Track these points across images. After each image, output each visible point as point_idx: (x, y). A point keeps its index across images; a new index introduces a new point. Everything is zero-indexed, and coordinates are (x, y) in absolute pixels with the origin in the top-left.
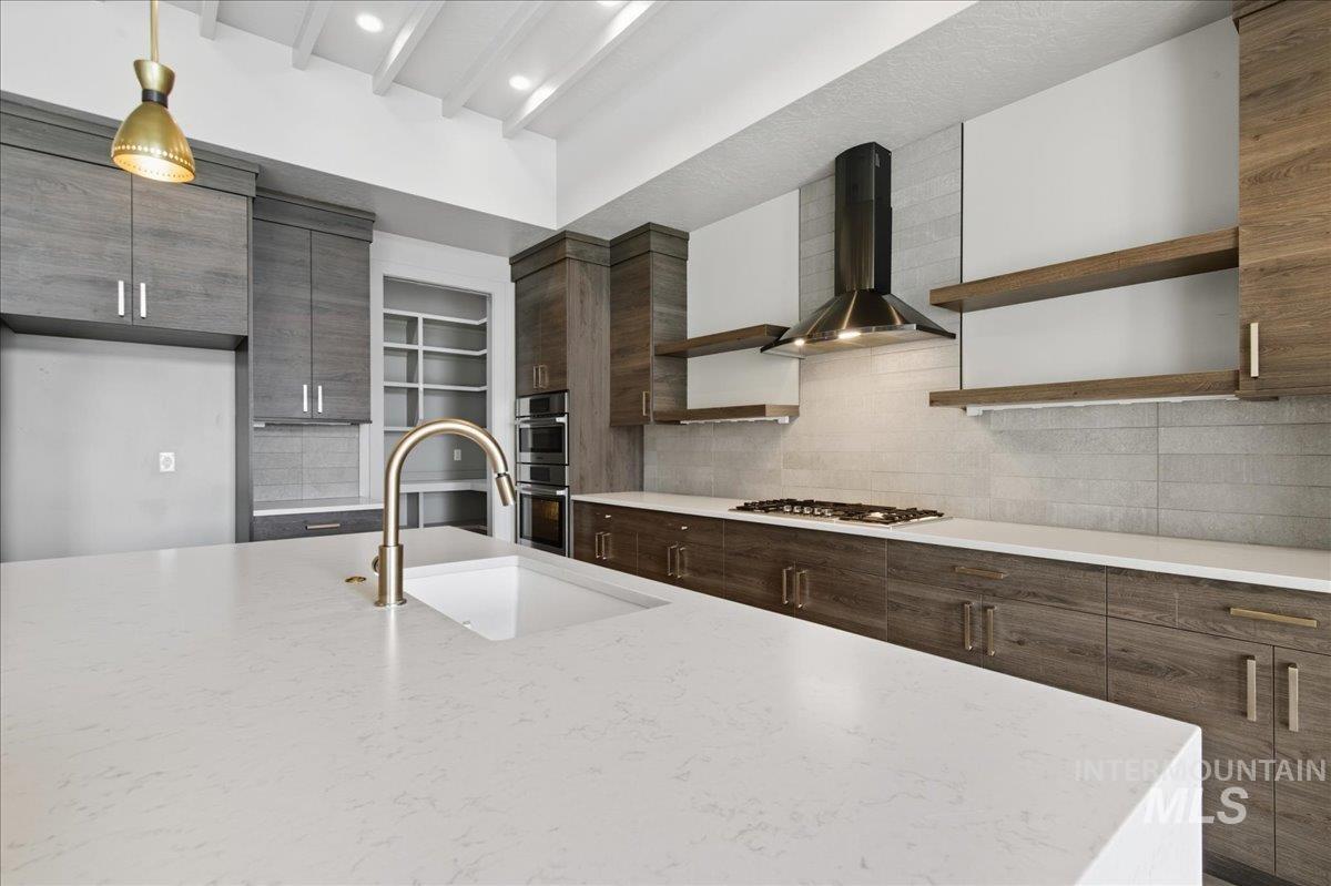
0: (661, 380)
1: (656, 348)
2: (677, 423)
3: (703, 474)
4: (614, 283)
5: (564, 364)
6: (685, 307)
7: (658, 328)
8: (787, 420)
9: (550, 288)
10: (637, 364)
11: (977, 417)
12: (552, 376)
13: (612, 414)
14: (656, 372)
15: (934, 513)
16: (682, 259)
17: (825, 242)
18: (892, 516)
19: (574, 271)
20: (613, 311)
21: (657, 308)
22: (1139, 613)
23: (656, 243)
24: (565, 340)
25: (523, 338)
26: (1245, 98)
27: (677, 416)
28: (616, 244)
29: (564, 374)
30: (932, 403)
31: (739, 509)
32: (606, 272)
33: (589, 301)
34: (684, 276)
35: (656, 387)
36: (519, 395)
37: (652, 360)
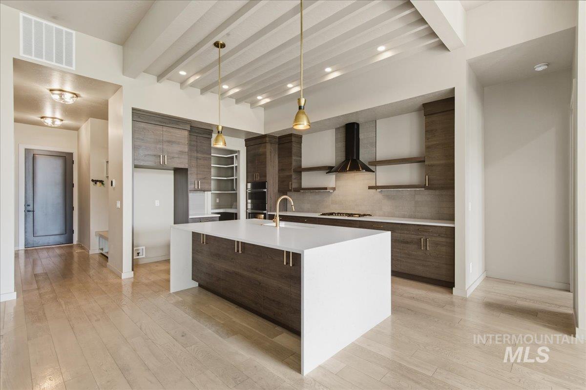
0: (295, 179)
1: (294, 169)
2: (299, 191)
3: (307, 206)
4: (279, 149)
5: (266, 174)
6: (301, 157)
7: (294, 164)
8: (332, 191)
9: (260, 150)
10: (287, 174)
11: (379, 192)
12: (260, 177)
13: (279, 188)
14: (294, 177)
15: (369, 215)
16: (300, 143)
17: (342, 145)
18: (360, 215)
19: (268, 146)
20: (279, 157)
21: (294, 158)
22: (406, 232)
23: (293, 139)
24: (266, 167)
25: (249, 165)
26: (426, 131)
27: (299, 189)
28: (280, 138)
29: (265, 176)
30: (369, 189)
31: (321, 215)
32: (277, 145)
33: (273, 155)
34: (301, 148)
35: (294, 181)
36: (247, 182)
37: (292, 173)
